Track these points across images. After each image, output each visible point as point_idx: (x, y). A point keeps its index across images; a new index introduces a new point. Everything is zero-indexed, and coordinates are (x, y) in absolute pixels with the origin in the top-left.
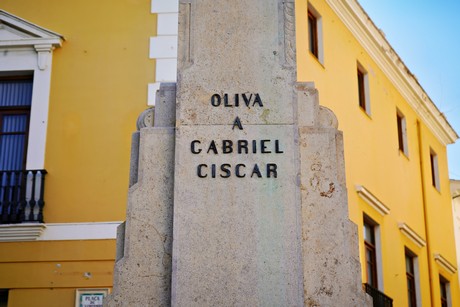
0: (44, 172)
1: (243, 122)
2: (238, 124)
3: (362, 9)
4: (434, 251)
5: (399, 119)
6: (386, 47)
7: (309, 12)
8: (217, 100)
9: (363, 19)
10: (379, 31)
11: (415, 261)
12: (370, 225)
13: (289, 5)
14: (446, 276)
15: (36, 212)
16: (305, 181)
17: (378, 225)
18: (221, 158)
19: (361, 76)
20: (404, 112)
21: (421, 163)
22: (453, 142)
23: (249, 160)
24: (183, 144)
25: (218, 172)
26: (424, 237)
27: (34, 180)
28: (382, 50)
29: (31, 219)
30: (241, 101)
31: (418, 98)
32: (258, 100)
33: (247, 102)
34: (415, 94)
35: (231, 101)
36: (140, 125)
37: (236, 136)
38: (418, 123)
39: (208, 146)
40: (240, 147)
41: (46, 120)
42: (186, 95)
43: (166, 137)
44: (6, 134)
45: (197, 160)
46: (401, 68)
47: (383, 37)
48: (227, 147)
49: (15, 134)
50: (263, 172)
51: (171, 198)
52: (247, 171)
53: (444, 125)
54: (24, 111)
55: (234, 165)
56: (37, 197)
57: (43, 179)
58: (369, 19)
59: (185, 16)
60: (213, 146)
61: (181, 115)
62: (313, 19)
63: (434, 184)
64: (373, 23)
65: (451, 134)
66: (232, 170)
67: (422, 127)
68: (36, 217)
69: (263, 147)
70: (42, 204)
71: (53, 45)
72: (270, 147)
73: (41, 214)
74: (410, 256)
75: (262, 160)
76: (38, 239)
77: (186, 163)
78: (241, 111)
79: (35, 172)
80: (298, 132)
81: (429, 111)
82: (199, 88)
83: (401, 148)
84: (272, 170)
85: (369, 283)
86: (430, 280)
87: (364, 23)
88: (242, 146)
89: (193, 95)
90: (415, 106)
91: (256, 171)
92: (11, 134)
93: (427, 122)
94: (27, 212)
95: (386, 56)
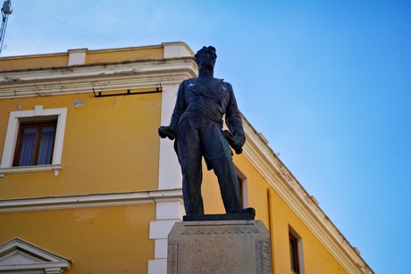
3: (338, 230)
6: (361, 264)
7: (290, 234)
9: (338, 238)
10: (354, 249)
13: (265, 244)
28: (358, 266)
47: (358, 255)
58: (344, 239)
59: (173, 255)
62: (294, 240)
64: (348, 243)
71: (62, 268)
87: (340, 243)
95: (361, 271)
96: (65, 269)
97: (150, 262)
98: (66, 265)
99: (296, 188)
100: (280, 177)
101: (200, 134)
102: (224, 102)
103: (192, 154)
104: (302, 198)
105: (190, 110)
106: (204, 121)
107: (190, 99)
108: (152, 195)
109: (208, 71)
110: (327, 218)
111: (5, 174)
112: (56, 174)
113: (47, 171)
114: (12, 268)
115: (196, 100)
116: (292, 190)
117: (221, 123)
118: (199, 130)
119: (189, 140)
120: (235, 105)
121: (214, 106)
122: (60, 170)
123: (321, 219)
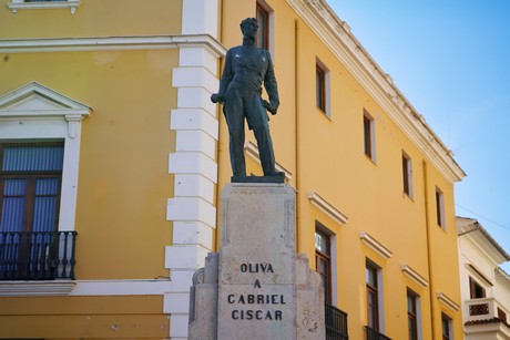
0: (75, 233)
1: (261, 283)
2: (257, 284)
4: (437, 290)
5: (405, 161)
7: (318, 66)
8: (245, 268)
9: (370, 69)
10: (384, 77)
11: (417, 301)
12: (373, 268)
14: (448, 313)
15: (68, 270)
16: (299, 321)
17: (380, 268)
18: (247, 307)
19: (367, 122)
20: (410, 153)
21: (426, 203)
22: (460, 180)
23: (264, 308)
24: (223, 296)
25: (245, 315)
26: (427, 278)
27: (66, 240)
28: (389, 96)
29: (64, 277)
30: (260, 269)
31: (425, 139)
32: (270, 268)
33: (263, 269)
34: (422, 136)
35: (254, 269)
36: (195, 281)
37: (257, 292)
38: (424, 163)
39: (238, 298)
40: (259, 300)
41: (76, 185)
42: (225, 264)
43: (212, 291)
44: (39, 196)
45: (232, 308)
46: (407, 112)
48: (251, 299)
49: (47, 196)
50: (273, 316)
51: (216, 331)
52: (263, 315)
53: (451, 164)
54: (56, 175)
55: (255, 311)
56: (69, 256)
57: (74, 240)
58: (376, 68)
60: (242, 299)
61: (222, 278)
62: (321, 73)
63: (439, 223)
64: (380, 72)
65: (458, 173)
66: (254, 314)
67: (428, 167)
68: (68, 275)
69: (273, 300)
70: (73, 262)
71: (83, 115)
72: (278, 299)
73: (72, 272)
74: (412, 296)
75: (272, 308)
76: (70, 294)
77: (226, 309)
78: (260, 275)
79: (66, 233)
80: (295, 290)
81: (435, 152)
82: (234, 259)
83: (406, 190)
84: (278, 315)
85: (371, 326)
86: (432, 319)
87: (371, 73)
88: (260, 298)
89: (229, 264)
90: (421, 146)
91: (269, 315)
92: (43, 196)
93: (433, 161)
94: (60, 270)
95: (392, 102)
96: (86, 116)
97: (173, 111)
98: (87, 112)
99: (326, 17)
100: (310, 7)
101: (244, 102)
102: (263, 73)
103: (237, 121)
104: (332, 28)
105: (236, 81)
106: (247, 92)
107: (236, 69)
108: (175, 40)
109: (251, 41)
110: (359, 47)
111: (17, 9)
112: (73, 11)
113: (63, 8)
114: (31, 113)
115: (241, 72)
116: (322, 20)
117: (260, 91)
118: (243, 99)
119: (235, 109)
120: (272, 72)
121: (256, 78)
122: (77, 7)
123: (352, 48)
